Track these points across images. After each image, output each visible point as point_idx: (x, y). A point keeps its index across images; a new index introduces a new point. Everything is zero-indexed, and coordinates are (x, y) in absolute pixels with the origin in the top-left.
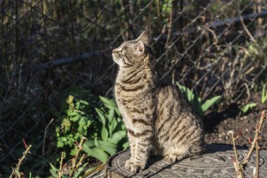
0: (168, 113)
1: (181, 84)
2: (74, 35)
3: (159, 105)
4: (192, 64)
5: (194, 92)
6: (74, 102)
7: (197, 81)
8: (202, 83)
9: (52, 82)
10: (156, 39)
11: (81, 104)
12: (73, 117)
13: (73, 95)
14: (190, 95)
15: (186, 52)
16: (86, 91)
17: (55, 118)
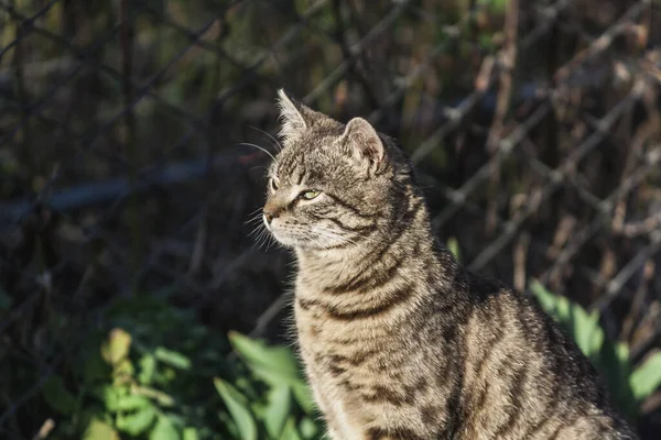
0: (505, 400)
1: (549, 288)
2: (131, 94)
3: (470, 367)
4: (594, 213)
5: (602, 323)
6: (134, 356)
7: (613, 276)
8: (631, 285)
9: (46, 279)
10: (455, 114)
11: (161, 366)
12: (127, 413)
13: (128, 329)
14: (588, 333)
15: (570, 166)
16: (178, 314)
17: (59, 419)
